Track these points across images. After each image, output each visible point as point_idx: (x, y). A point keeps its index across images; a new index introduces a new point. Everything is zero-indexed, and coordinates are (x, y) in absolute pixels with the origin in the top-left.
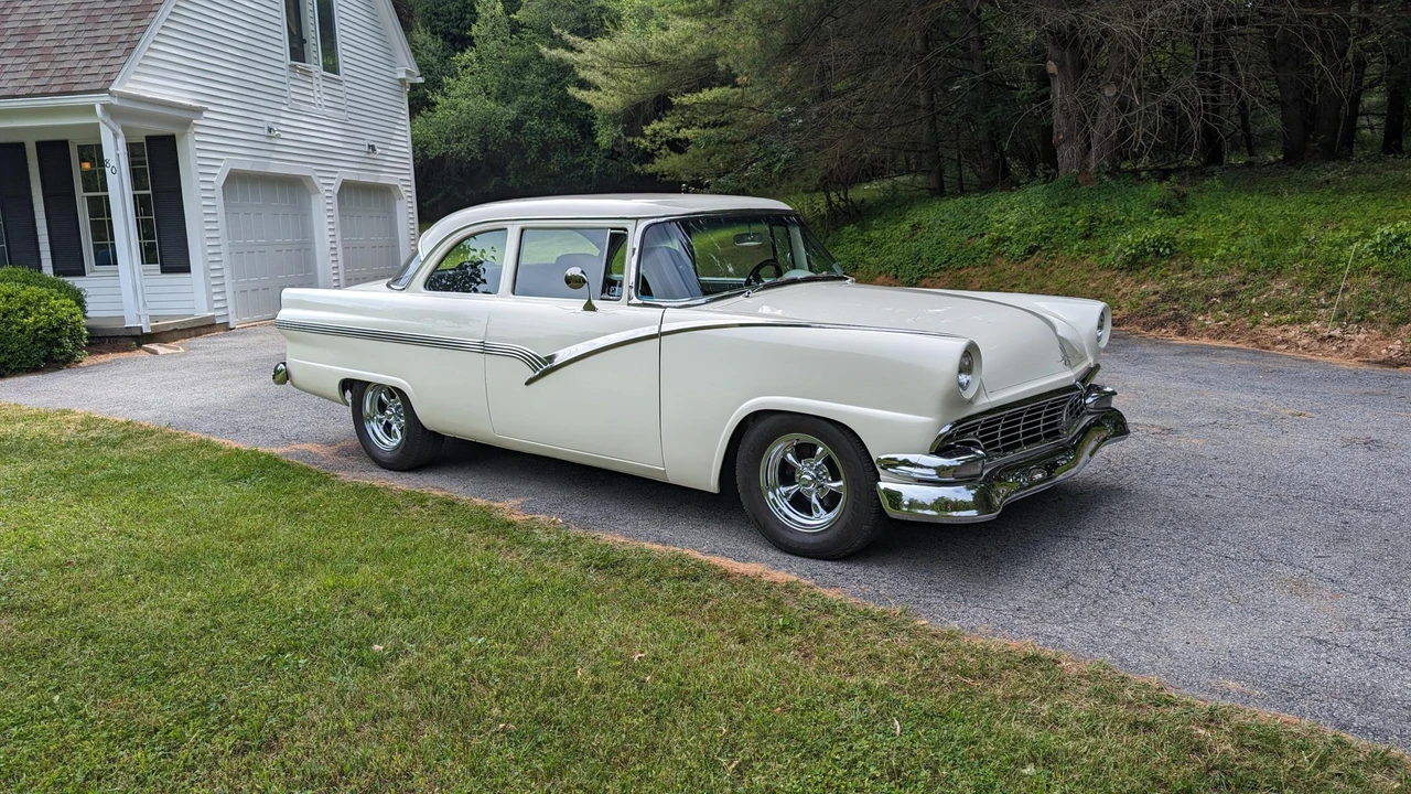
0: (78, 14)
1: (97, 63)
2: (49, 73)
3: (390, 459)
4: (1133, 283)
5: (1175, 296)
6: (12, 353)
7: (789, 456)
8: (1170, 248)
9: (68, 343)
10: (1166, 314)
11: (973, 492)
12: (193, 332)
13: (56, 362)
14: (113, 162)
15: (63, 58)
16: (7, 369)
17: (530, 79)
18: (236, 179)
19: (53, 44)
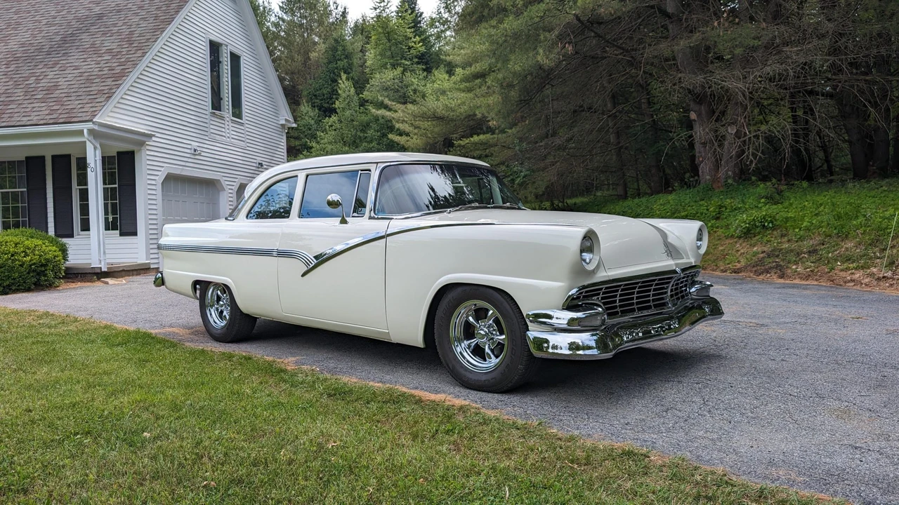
0: (81, 78)
1: (88, 105)
2: (59, 112)
3: (220, 334)
4: (748, 246)
5: (777, 253)
6: (14, 279)
7: (471, 318)
8: (772, 222)
9: (51, 274)
10: (770, 265)
11: (595, 338)
12: (135, 273)
13: (42, 286)
14: (92, 165)
15: (69, 103)
16: (10, 289)
17: (370, 133)
18: (171, 179)
19: (64, 95)
